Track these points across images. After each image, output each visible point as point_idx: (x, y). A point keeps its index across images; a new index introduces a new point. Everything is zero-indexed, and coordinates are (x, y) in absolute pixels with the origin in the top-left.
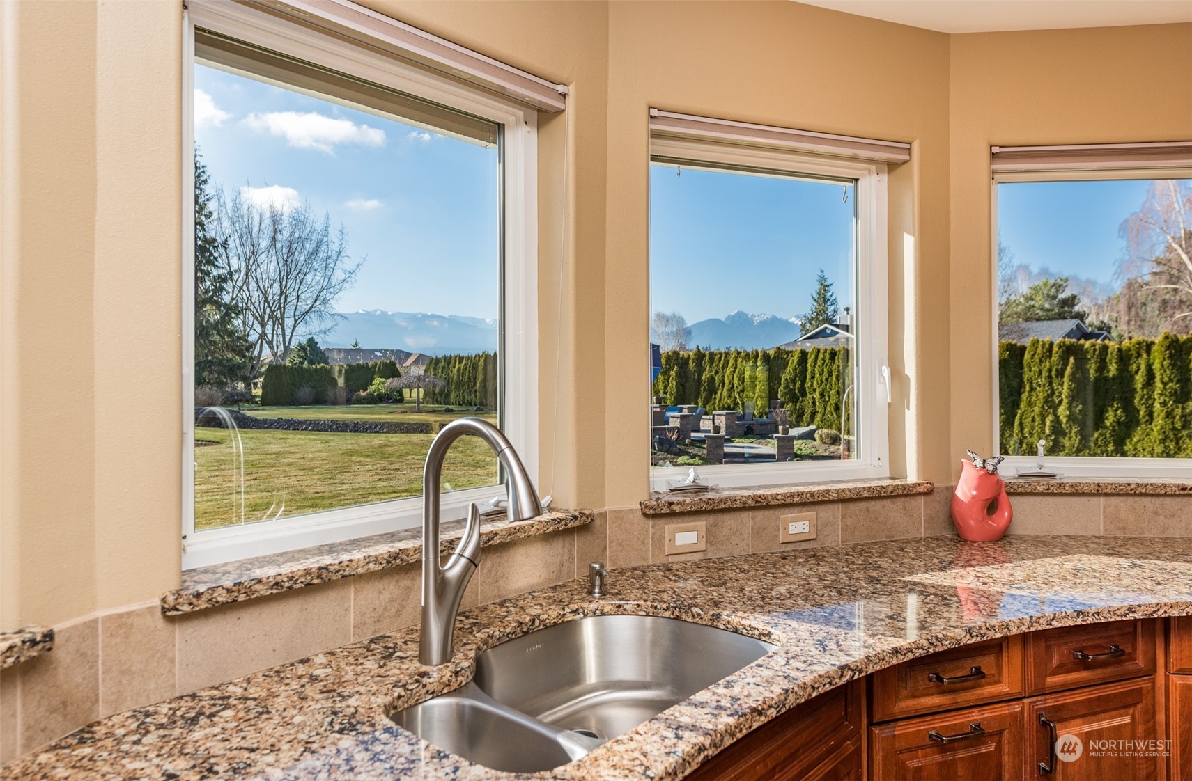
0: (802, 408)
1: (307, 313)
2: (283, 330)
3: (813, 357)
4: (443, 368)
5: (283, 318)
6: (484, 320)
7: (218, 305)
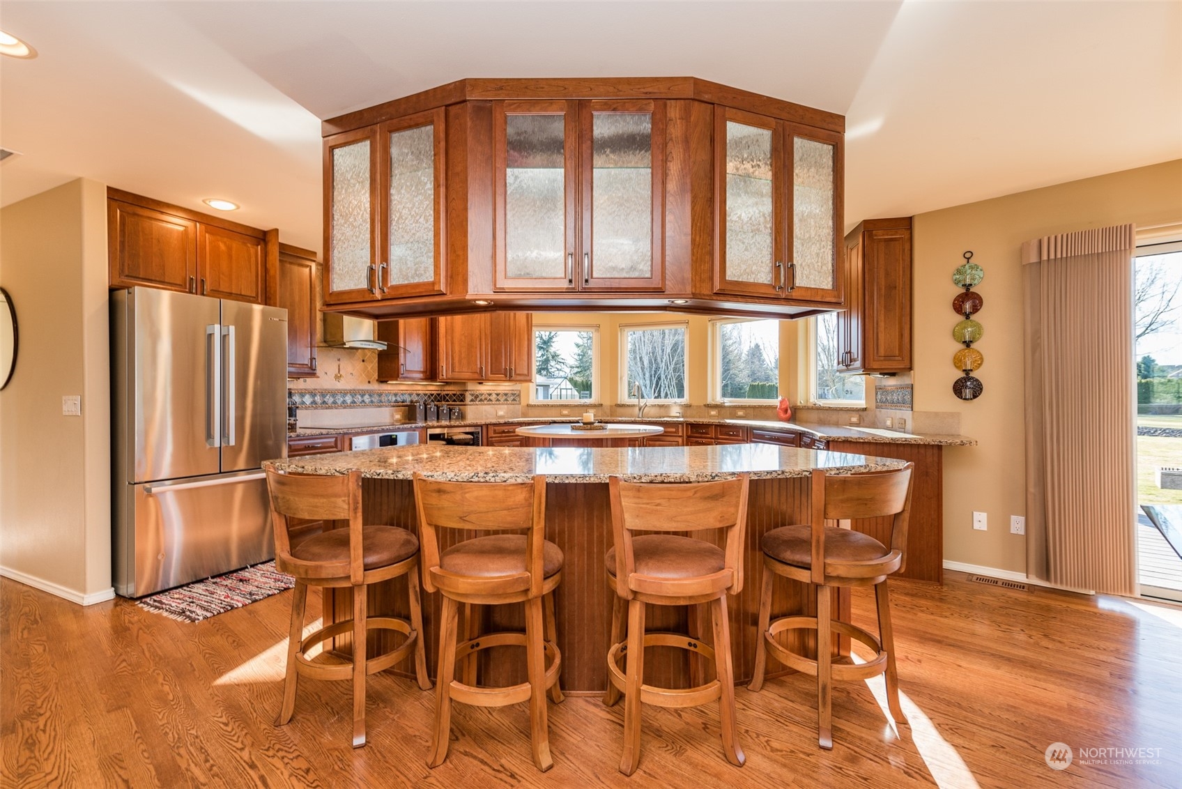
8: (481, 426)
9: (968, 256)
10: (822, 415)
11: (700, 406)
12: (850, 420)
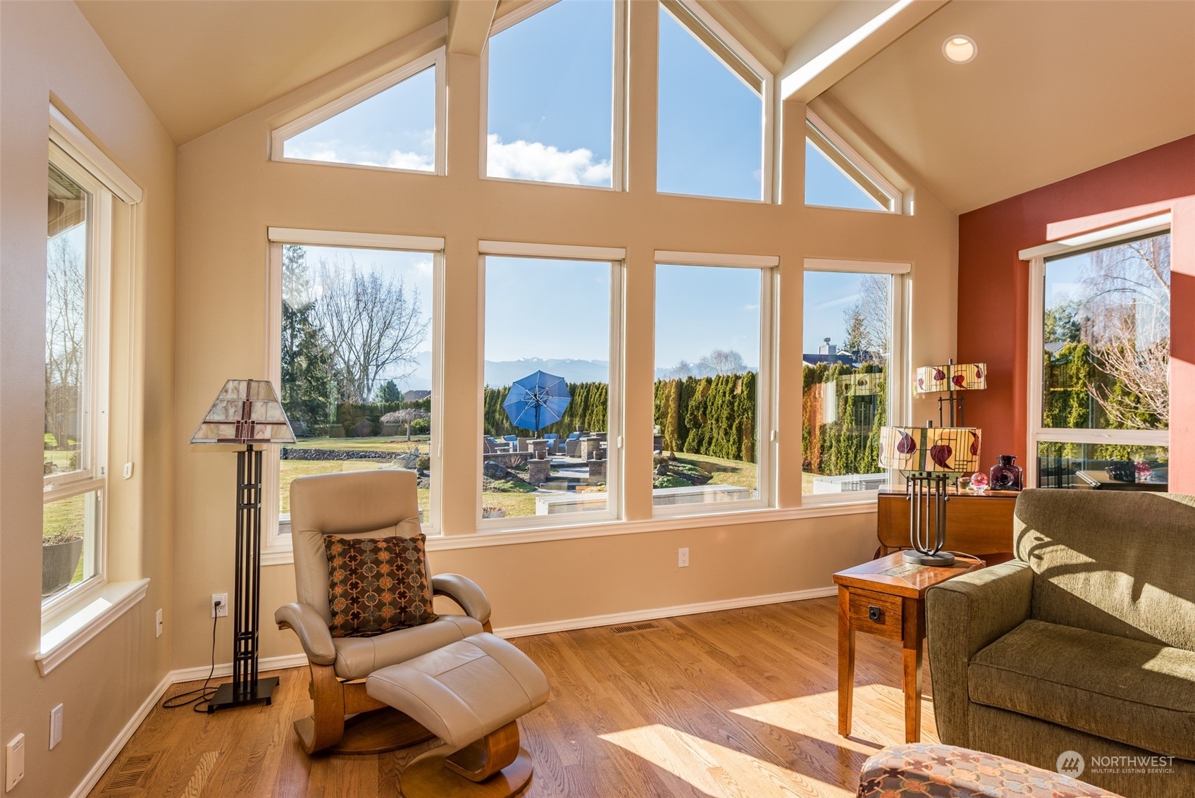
0: (703, 434)
3: (715, 384)
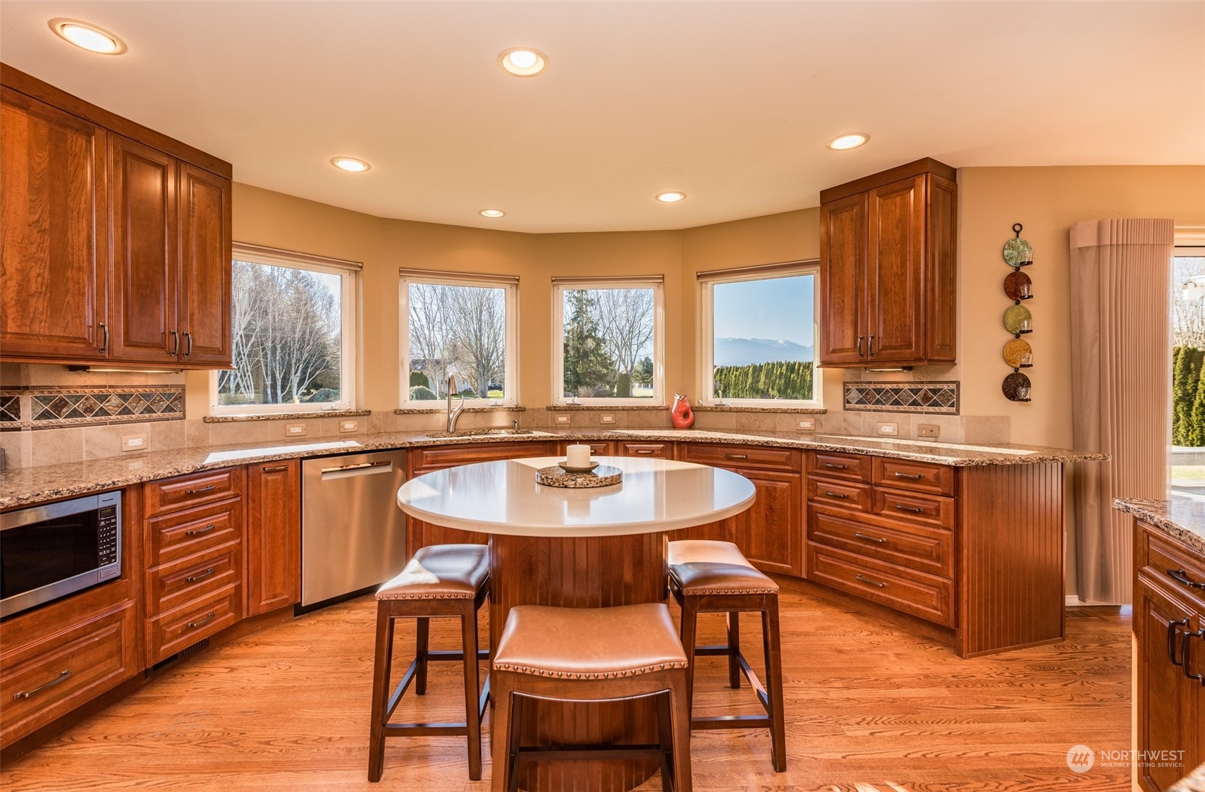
1: (644, 342)
2: (631, 353)
4: (726, 375)
5: (631, 344)
6: (778, 341)
7: (594, 338)
8: (124, 490)
9: (1017, 229)
10: (744, 418)
11: (539, 410)
12: (798, 424)
